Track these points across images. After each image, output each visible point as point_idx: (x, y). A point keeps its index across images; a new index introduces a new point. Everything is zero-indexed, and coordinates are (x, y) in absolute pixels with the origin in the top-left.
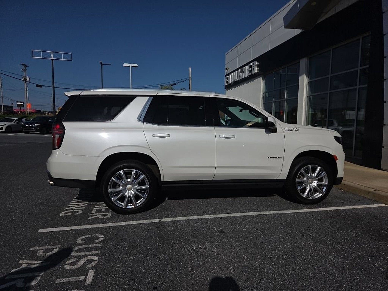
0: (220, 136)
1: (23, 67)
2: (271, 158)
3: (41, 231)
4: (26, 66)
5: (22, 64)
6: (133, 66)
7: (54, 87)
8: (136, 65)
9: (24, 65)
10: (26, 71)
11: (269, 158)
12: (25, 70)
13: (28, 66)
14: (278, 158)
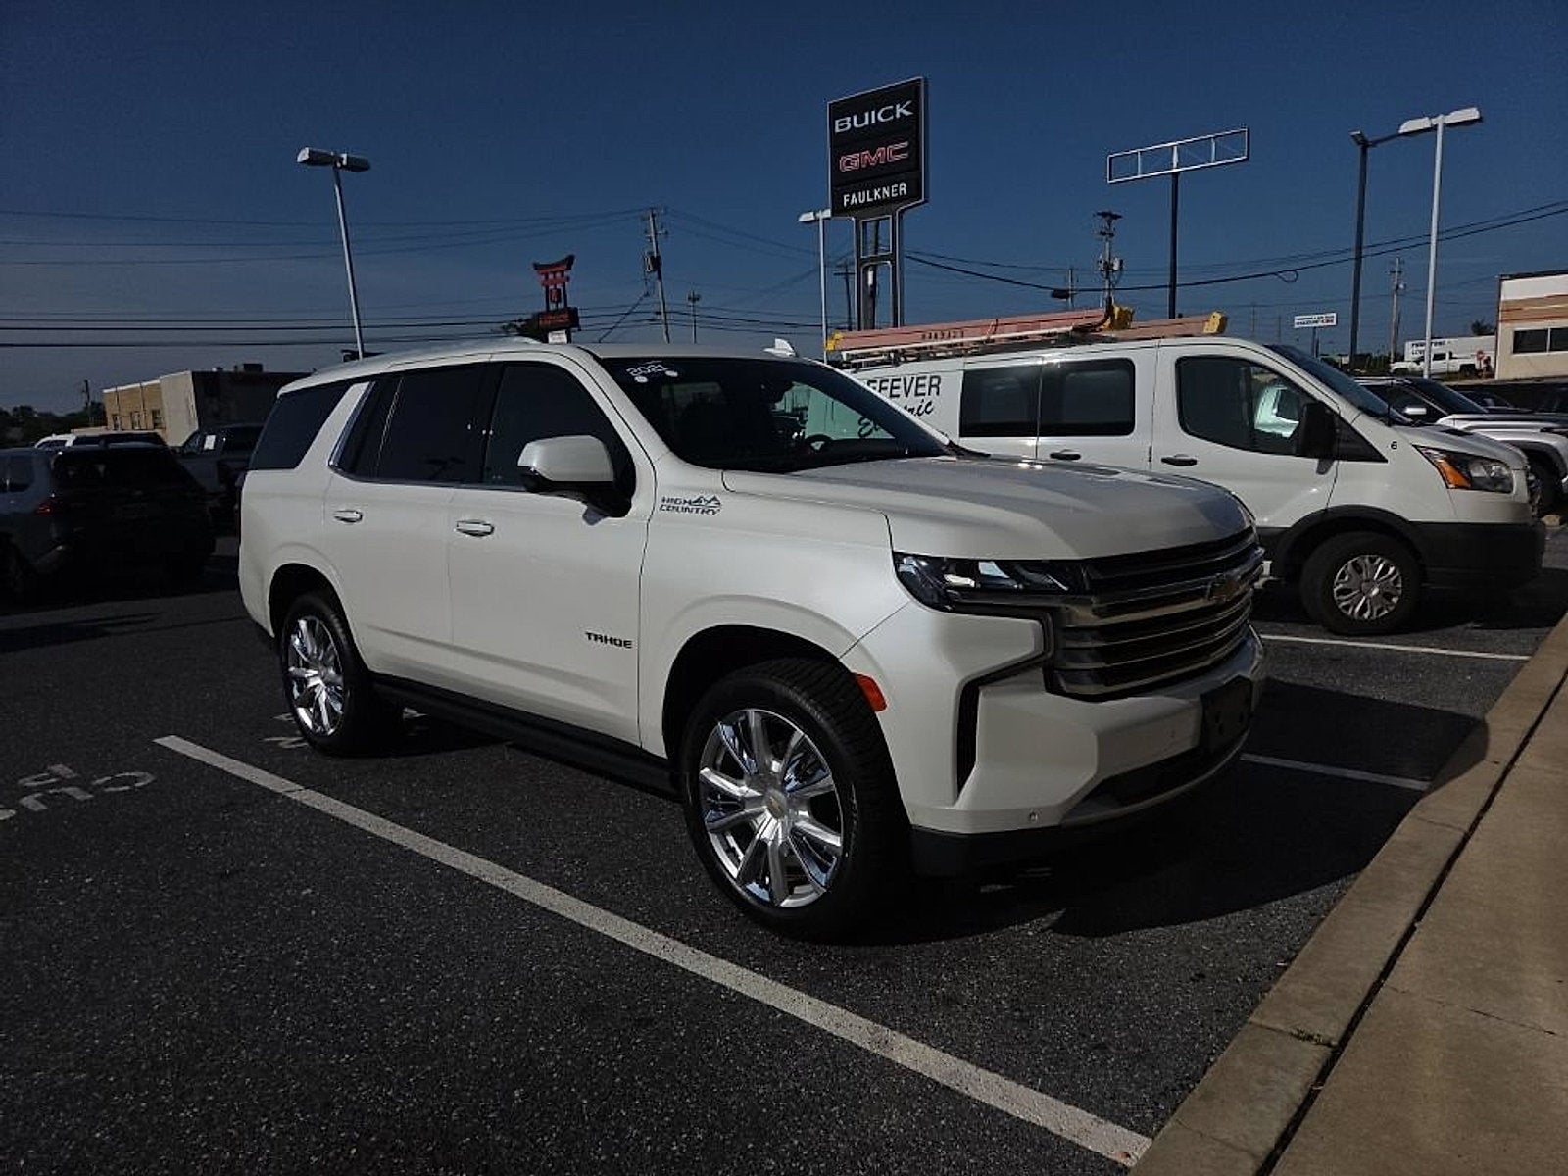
0: (461, 526)
1: (1104, 222)
2: (599, 641)
3: (171, 742)
4: (1116, 217)
5: (1098, 214)
6: (1448, 122)
7: (1173, 286)
8: (1472, 113)
9: (1104, 214)
10: (1112, 235)
11: (593, 637)
12: (1108, 234)
13: (1120, 216)
14: (618, 642)
